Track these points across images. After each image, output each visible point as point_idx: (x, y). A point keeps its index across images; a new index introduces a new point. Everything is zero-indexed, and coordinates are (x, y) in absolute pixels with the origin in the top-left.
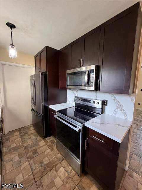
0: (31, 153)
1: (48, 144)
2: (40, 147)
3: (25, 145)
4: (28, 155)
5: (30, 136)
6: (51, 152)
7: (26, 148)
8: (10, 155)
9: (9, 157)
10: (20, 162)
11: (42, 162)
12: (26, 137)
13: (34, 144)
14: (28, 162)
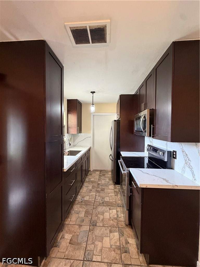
0: (100, 189)
1: (115, 190)
2: (108, 188)
3: (99, 182)
4: (98, 189)
5: (106, 178)
6: (114, 196)
7: (98, 184)
8: (88, 184)
9: (87, 185)
10: (91, 190)
11: (103, 198)
12: (102, 178)
13: (106, 185)
14: (95, 193)
